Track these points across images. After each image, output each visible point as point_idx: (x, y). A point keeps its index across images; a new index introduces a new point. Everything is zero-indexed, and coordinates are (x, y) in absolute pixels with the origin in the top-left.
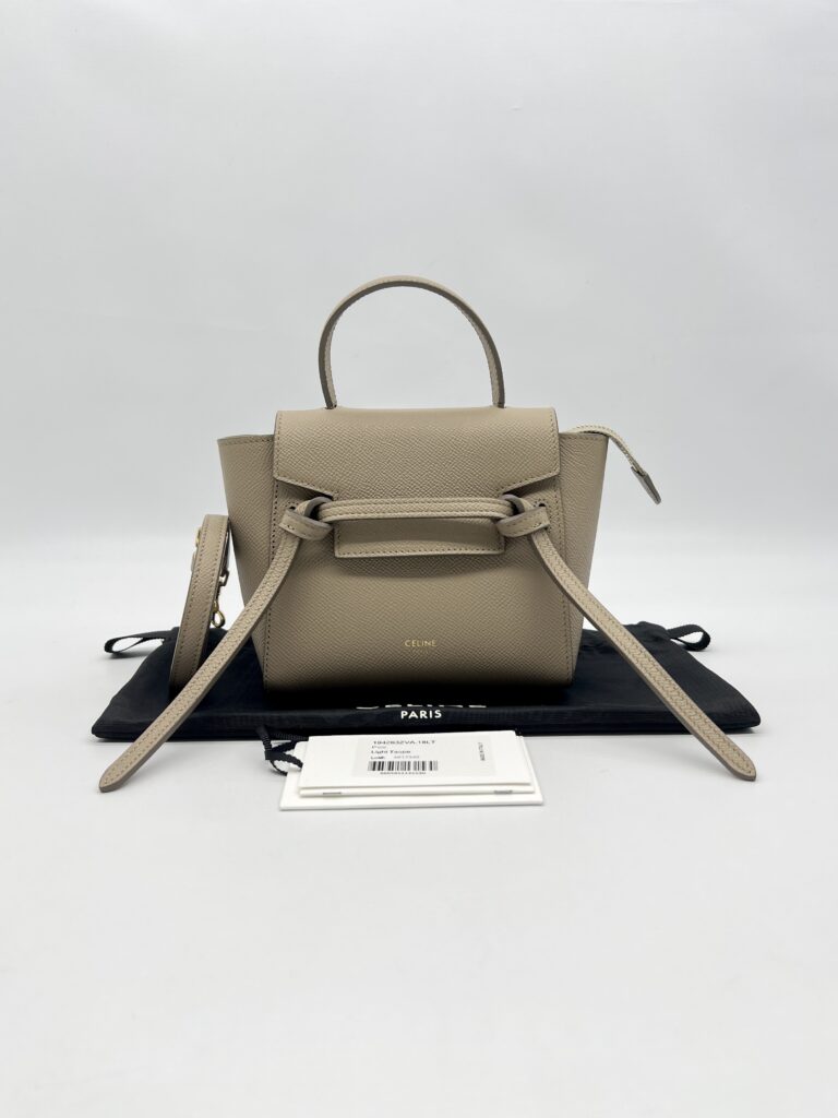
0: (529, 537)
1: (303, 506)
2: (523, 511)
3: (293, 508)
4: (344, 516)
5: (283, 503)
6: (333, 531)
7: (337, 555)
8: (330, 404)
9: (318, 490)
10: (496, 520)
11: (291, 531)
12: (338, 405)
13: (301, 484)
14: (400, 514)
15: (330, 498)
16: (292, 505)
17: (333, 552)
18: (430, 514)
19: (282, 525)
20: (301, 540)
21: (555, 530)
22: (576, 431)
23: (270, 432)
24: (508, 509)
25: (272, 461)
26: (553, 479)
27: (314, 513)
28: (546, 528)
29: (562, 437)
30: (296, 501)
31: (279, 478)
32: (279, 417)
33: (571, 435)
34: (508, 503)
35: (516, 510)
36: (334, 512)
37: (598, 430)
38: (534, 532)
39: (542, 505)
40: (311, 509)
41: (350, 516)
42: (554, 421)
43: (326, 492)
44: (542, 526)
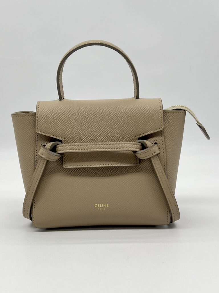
0: (150, 159)
1: (49, 145)
2: (147, 148)
3: (45, 146)
4: (67, 151)
5: (40, 143)
6: (62, 157)
7: (64, 167)
8: (61, 98)
9: (56, 137)
10: (135, 152)
11: (44, 157)
12: (65, 98)
13: (48, 135)
14: (92, 150)
15: (61, 141)
16: (44, 144)
17: (62, 165)
18: (105, 150)
19: (39, 154)
20: (48, 161)
21: (162, 155)
22: (171, 109)
23: (34, 111)
24: (140, 147)
25: (35, 124)
26: (161, 131)
27: (54, 149)
28: (158, 154)
29: (165, 112)
30: (46, 142)
31: (38, 132)
32: (38, 104)
33: (169, 111)
34: (140, 144)
35: (144, 147)
36: (62, 149)
37: (181, 108)
38: (152, 157)
39: (156, 143)
40: (52, 147)
41: (69, 151)
42: (161, 105)
43: (59, 139)
44: (155, 154)
